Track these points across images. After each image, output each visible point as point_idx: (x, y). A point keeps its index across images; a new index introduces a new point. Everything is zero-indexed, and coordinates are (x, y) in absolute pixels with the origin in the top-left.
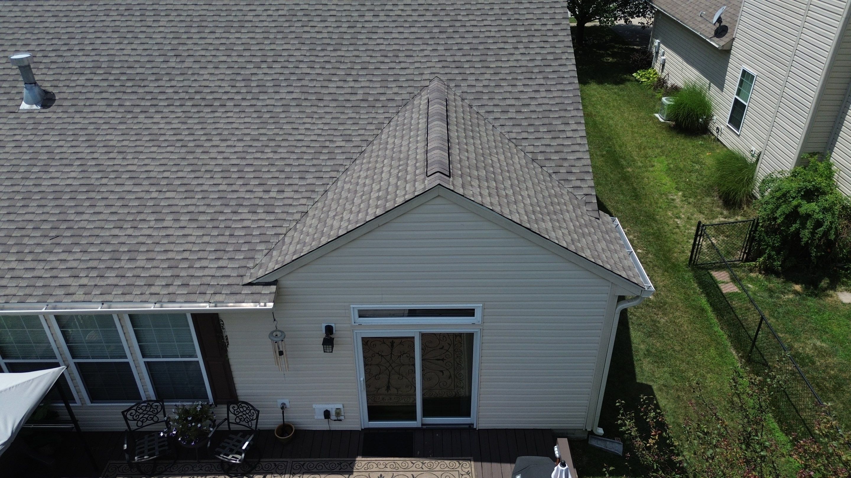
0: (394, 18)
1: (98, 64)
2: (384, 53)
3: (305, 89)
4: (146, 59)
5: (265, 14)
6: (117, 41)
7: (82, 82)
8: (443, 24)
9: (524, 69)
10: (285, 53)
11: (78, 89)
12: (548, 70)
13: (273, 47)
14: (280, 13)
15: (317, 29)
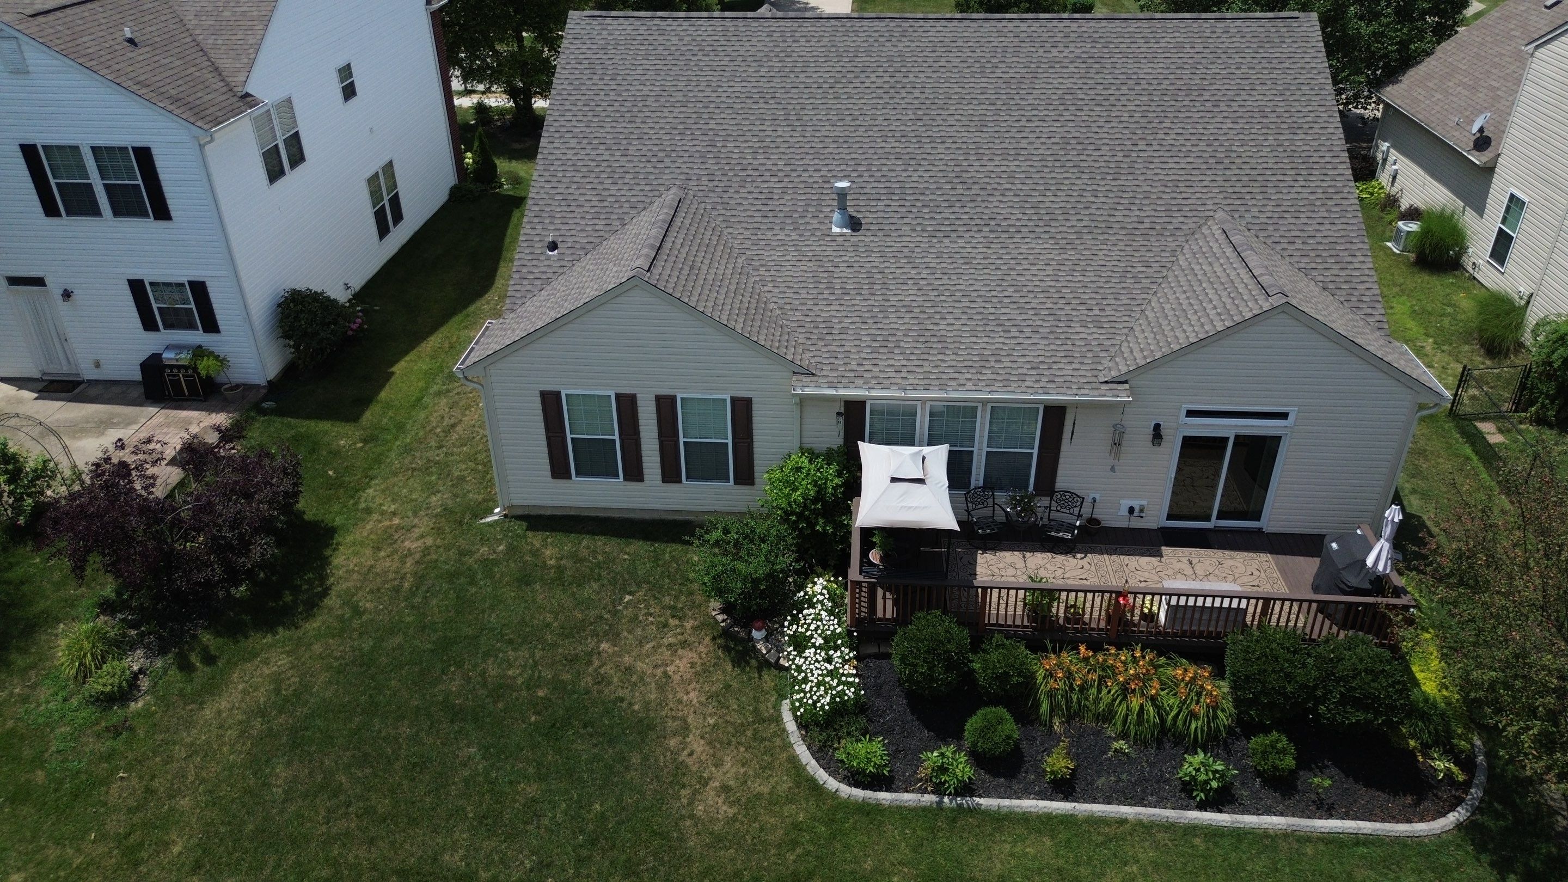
0: (1168, 148)
1: (891, 191)
2: (1164, 183)
3: (1093, 217)
4: (934, 186)
5: (1038, 141)
6: (903, 167)
7: (882, 208)
8: (1218, 155)
9: (1306, 202)
10: (1066, 182)
11: (880, 214)
12: (1330, 203)
13: (1053, 175)
14: (1053, 140)
15: (1092, 158)
